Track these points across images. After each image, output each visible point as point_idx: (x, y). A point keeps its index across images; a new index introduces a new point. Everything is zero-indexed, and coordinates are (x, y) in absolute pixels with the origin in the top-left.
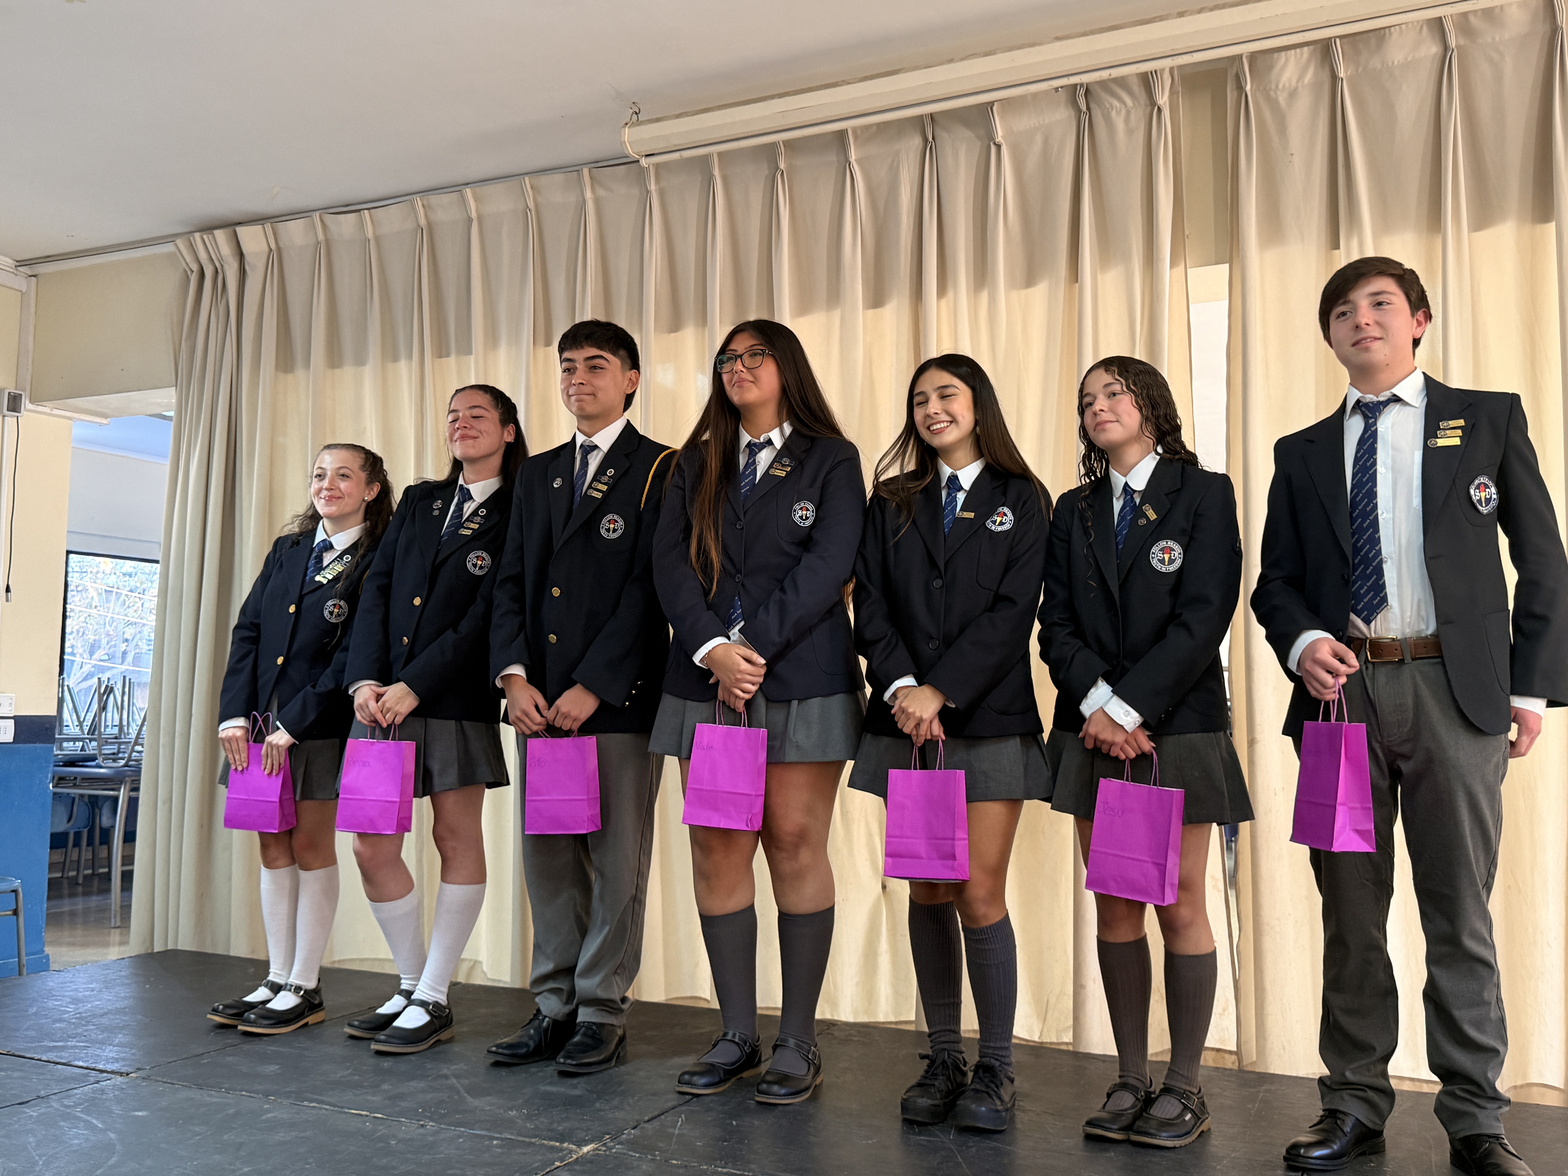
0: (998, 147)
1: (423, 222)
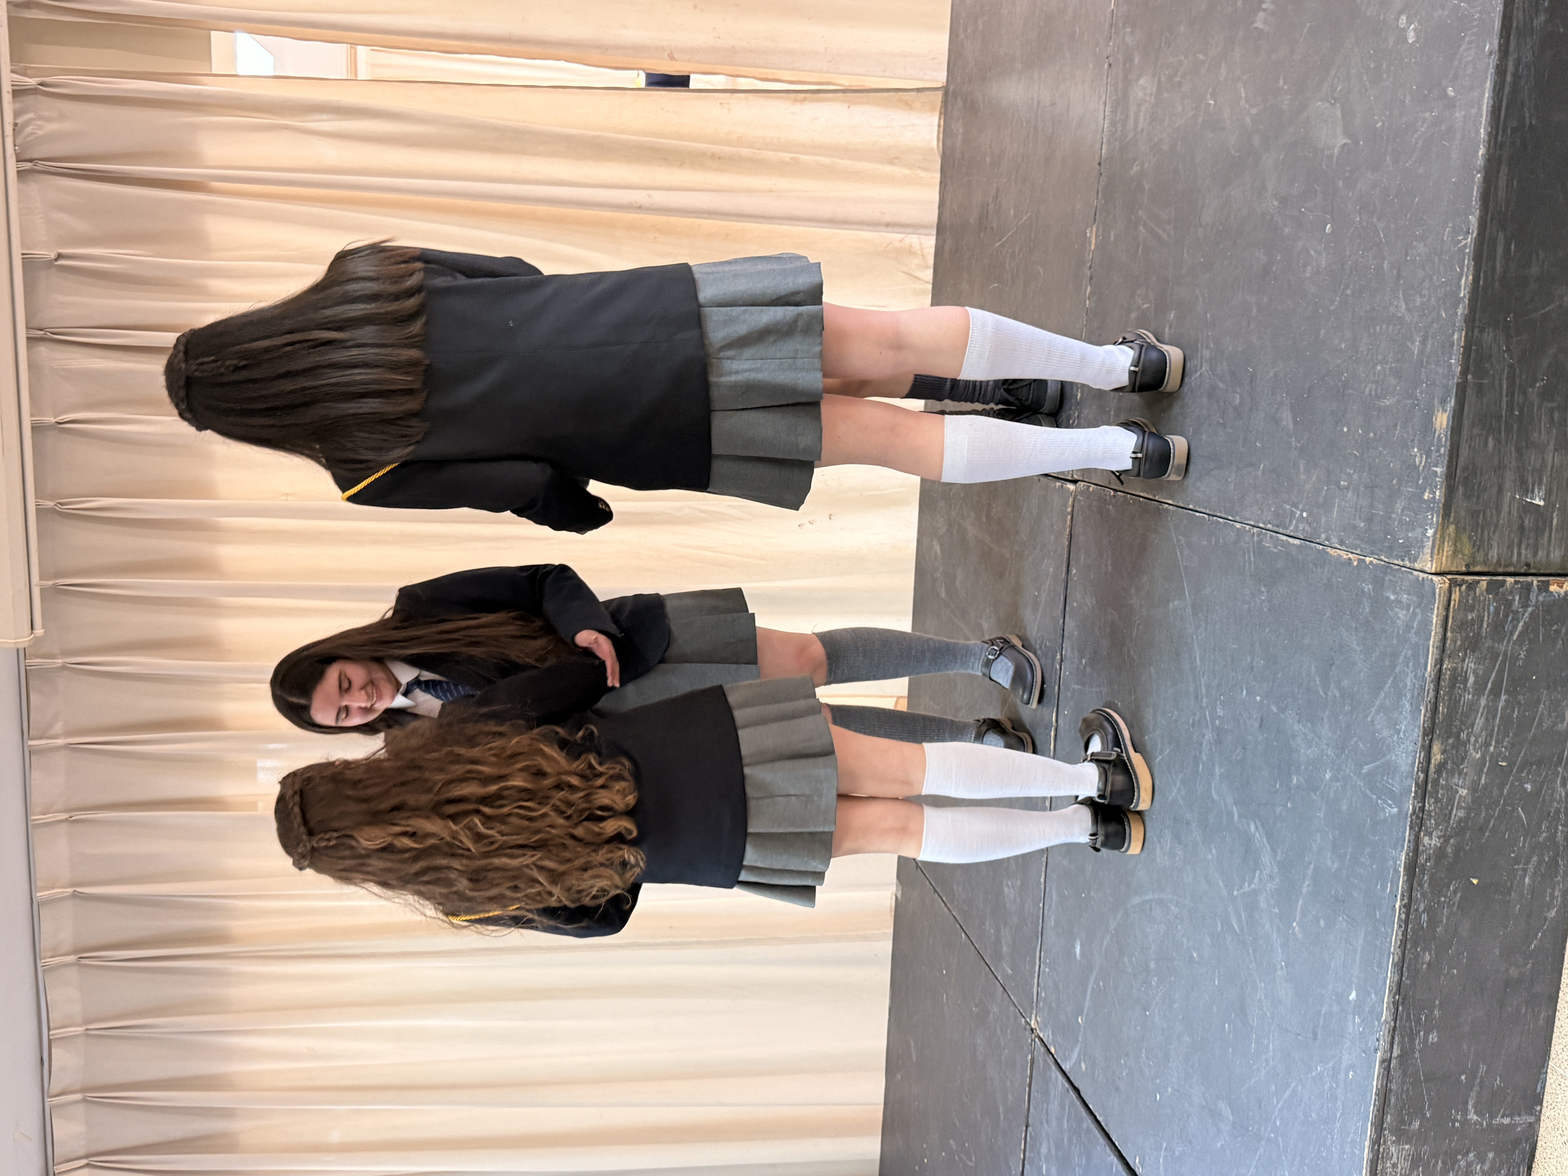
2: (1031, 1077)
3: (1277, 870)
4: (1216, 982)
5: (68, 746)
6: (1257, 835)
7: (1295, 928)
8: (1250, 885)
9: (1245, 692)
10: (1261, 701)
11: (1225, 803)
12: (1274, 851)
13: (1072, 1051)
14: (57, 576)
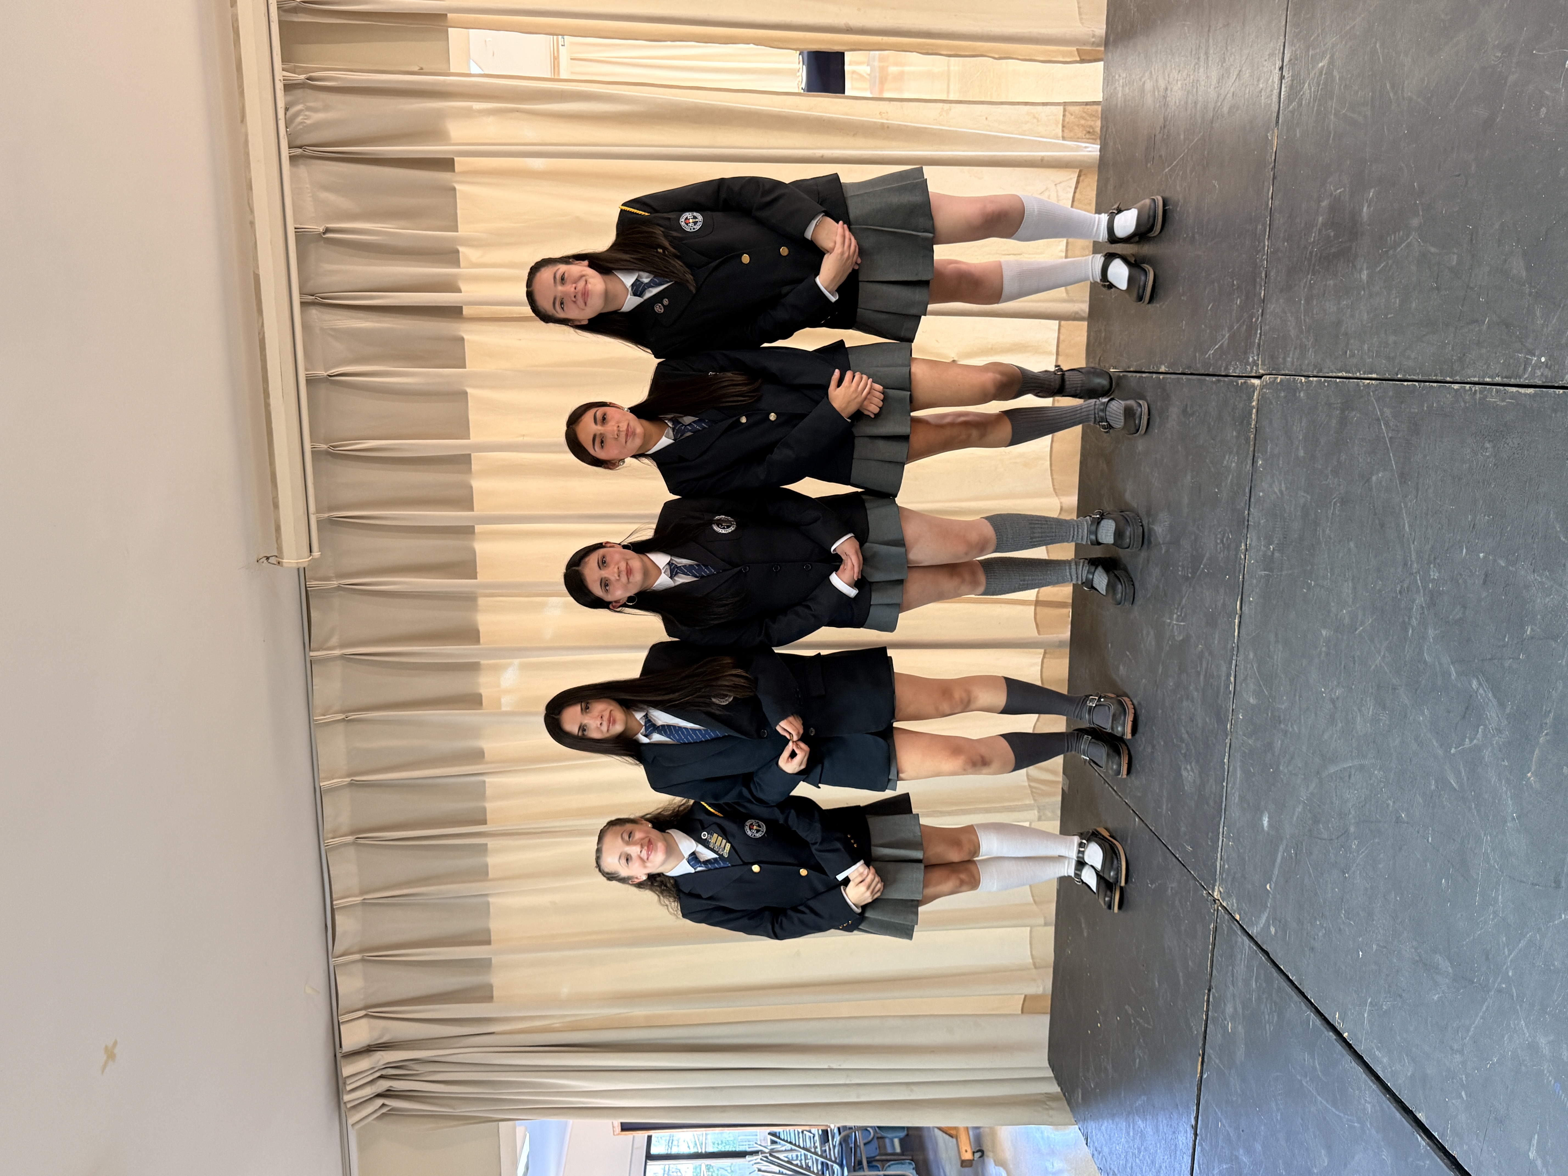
0: (327, 230)
1: (350, 839)
2: (1214, 945)
3: (1506, 722)
4: (1430, 839)
5: (343, 657)
6: (1481, 691)
7: (1530, 778)
8: (1471, 740)
9: (1464, 551)
10: (1485, 557)
11: (1440, 664)
12: (1502, 705)
13: (1259, 917)
14: (331, 509)
